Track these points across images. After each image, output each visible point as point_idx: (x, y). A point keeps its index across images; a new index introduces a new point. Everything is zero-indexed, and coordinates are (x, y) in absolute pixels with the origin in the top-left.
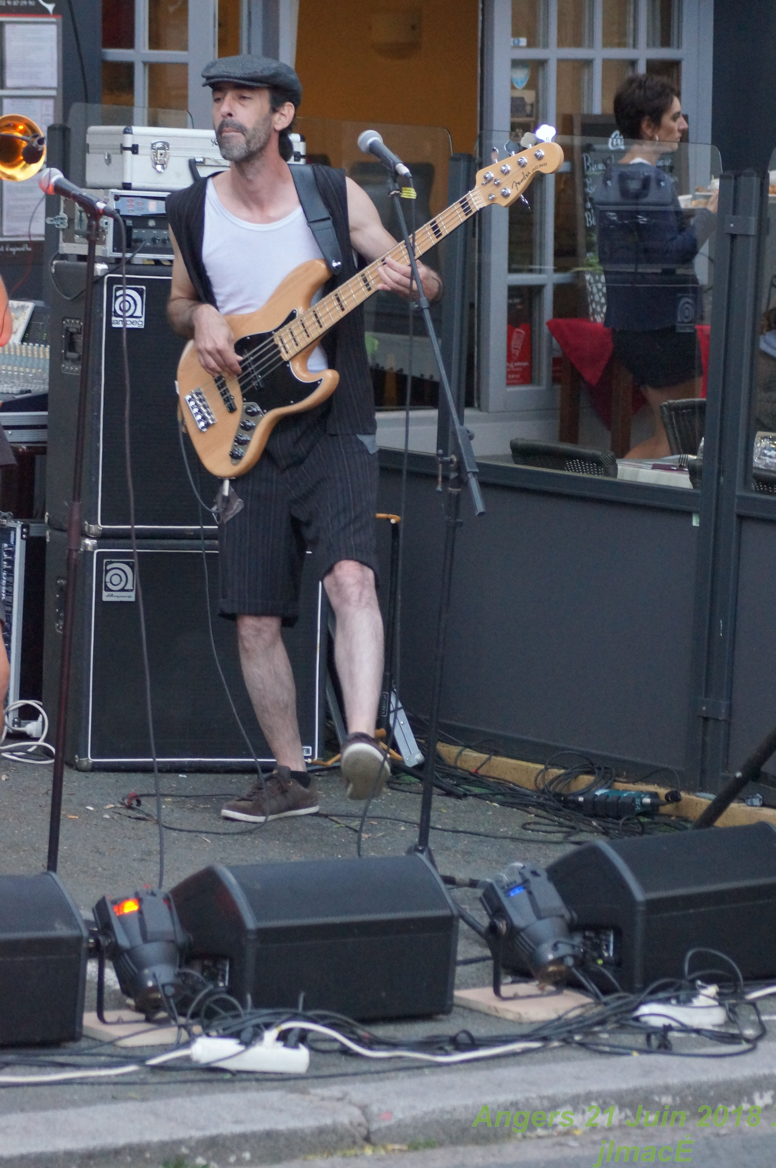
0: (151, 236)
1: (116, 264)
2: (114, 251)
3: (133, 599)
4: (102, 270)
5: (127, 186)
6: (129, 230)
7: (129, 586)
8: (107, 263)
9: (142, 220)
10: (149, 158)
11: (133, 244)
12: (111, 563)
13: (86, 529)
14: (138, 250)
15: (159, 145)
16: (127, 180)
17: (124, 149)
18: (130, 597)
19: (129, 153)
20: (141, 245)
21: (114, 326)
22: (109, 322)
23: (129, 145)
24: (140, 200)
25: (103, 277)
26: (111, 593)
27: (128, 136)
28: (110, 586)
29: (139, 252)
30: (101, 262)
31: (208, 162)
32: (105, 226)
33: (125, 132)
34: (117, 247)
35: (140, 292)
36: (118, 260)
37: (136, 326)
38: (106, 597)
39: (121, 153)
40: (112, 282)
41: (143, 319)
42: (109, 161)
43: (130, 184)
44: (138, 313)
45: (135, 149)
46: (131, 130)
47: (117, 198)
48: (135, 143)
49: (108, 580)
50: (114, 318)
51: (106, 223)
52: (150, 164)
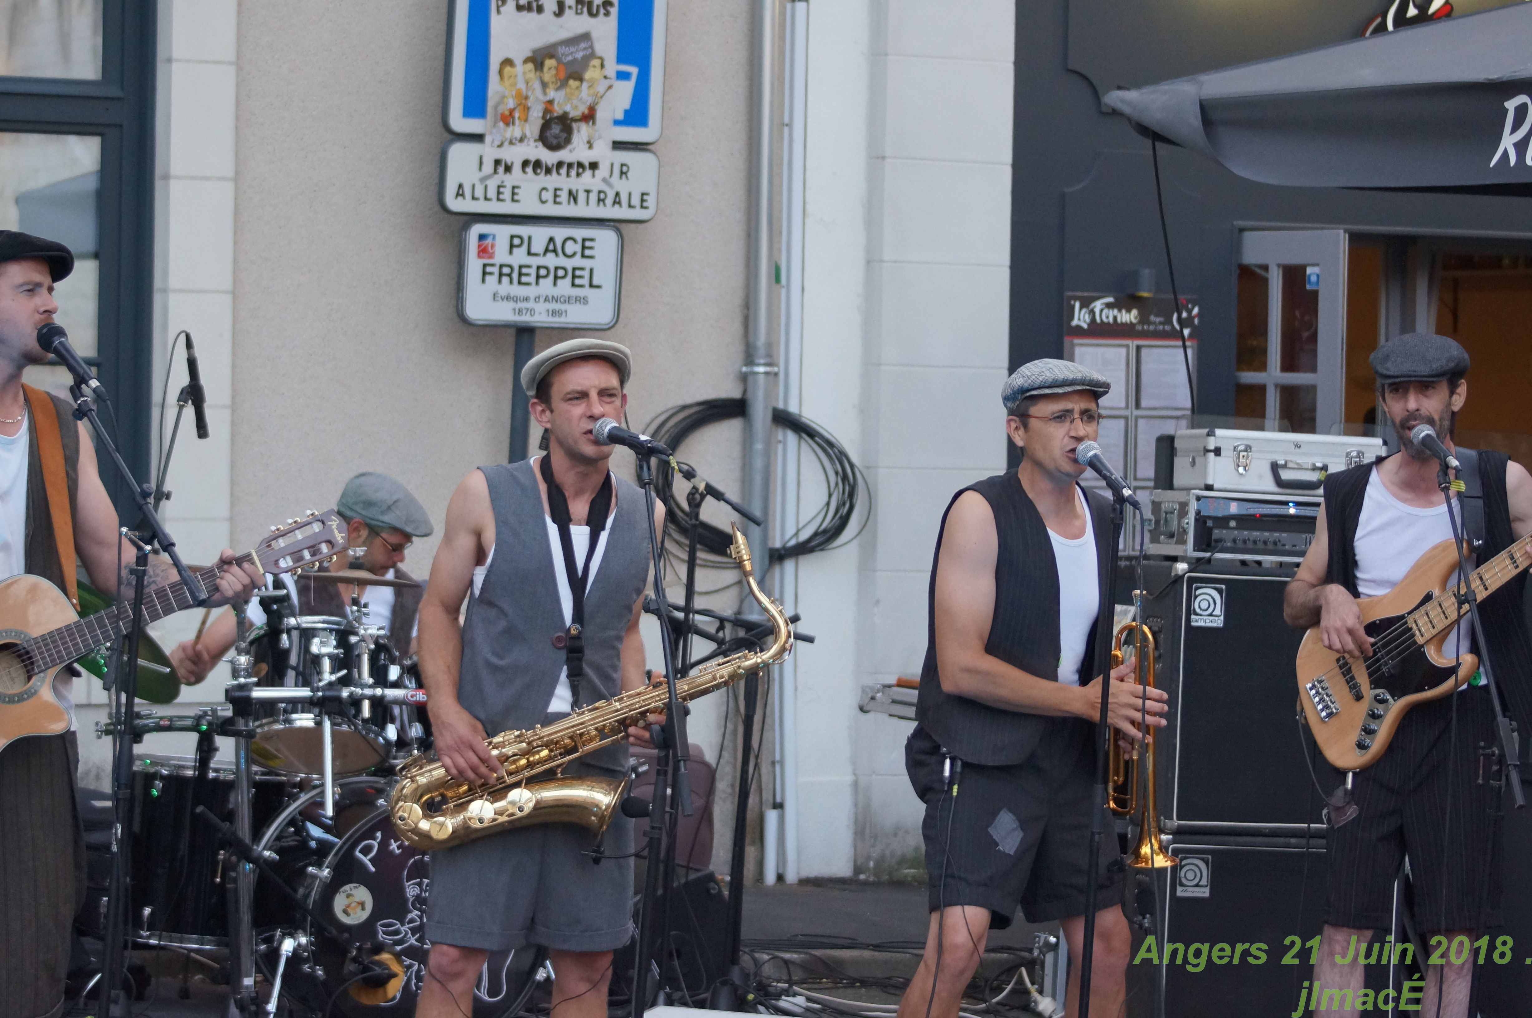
0: (1233, 536)
1: (1196, 564)
2: (1194, 550)
3: (1207, 895)
4: (1183, 570)
5: (1209, 488)
6: (1210, 531)
7: (1204, 882)
8: (1187, 563)
9: (1223, 521)
10: (1231, 459)
11: (1213, 544)
12: (1186, 858)
13: (1162, 825)
14: (1217, 550)
15: (1242, 448)
16: (1210, 482)
17: (1207, 451)
18: (1205, 893)
19: (1212, 455)
20: (1220, 545)
21: (1193, 624)
22: (1188, 620)
23: (1211, 447)
24: (1222, 501)
25: (1184, 575)
26: (1185, 888)
27: (1211, 439)
28: (1184, 881)
29: (1218, 552)
30: (1182, 562)
31: (1290, 465)
32: (1186, 526)
33: (1208, 435)
34: (1197, 547)
35: (1220, 591)
36: (1199, 560)
37: (1215, 625)
38: (1180, 892)
39: (1205, 455)
40: (1191, 581)
41: (1222, 618)
42: (1193, 463)
43: (1212, 486)
44: (1217, 612)
45: (1217, 451)
46: (1214, 432)
47: (1198, 499)
48: (1218, 445)
49: (1182, 874)
50: (1193, 617)
51: (1187, 523)
52: (1232, 466)
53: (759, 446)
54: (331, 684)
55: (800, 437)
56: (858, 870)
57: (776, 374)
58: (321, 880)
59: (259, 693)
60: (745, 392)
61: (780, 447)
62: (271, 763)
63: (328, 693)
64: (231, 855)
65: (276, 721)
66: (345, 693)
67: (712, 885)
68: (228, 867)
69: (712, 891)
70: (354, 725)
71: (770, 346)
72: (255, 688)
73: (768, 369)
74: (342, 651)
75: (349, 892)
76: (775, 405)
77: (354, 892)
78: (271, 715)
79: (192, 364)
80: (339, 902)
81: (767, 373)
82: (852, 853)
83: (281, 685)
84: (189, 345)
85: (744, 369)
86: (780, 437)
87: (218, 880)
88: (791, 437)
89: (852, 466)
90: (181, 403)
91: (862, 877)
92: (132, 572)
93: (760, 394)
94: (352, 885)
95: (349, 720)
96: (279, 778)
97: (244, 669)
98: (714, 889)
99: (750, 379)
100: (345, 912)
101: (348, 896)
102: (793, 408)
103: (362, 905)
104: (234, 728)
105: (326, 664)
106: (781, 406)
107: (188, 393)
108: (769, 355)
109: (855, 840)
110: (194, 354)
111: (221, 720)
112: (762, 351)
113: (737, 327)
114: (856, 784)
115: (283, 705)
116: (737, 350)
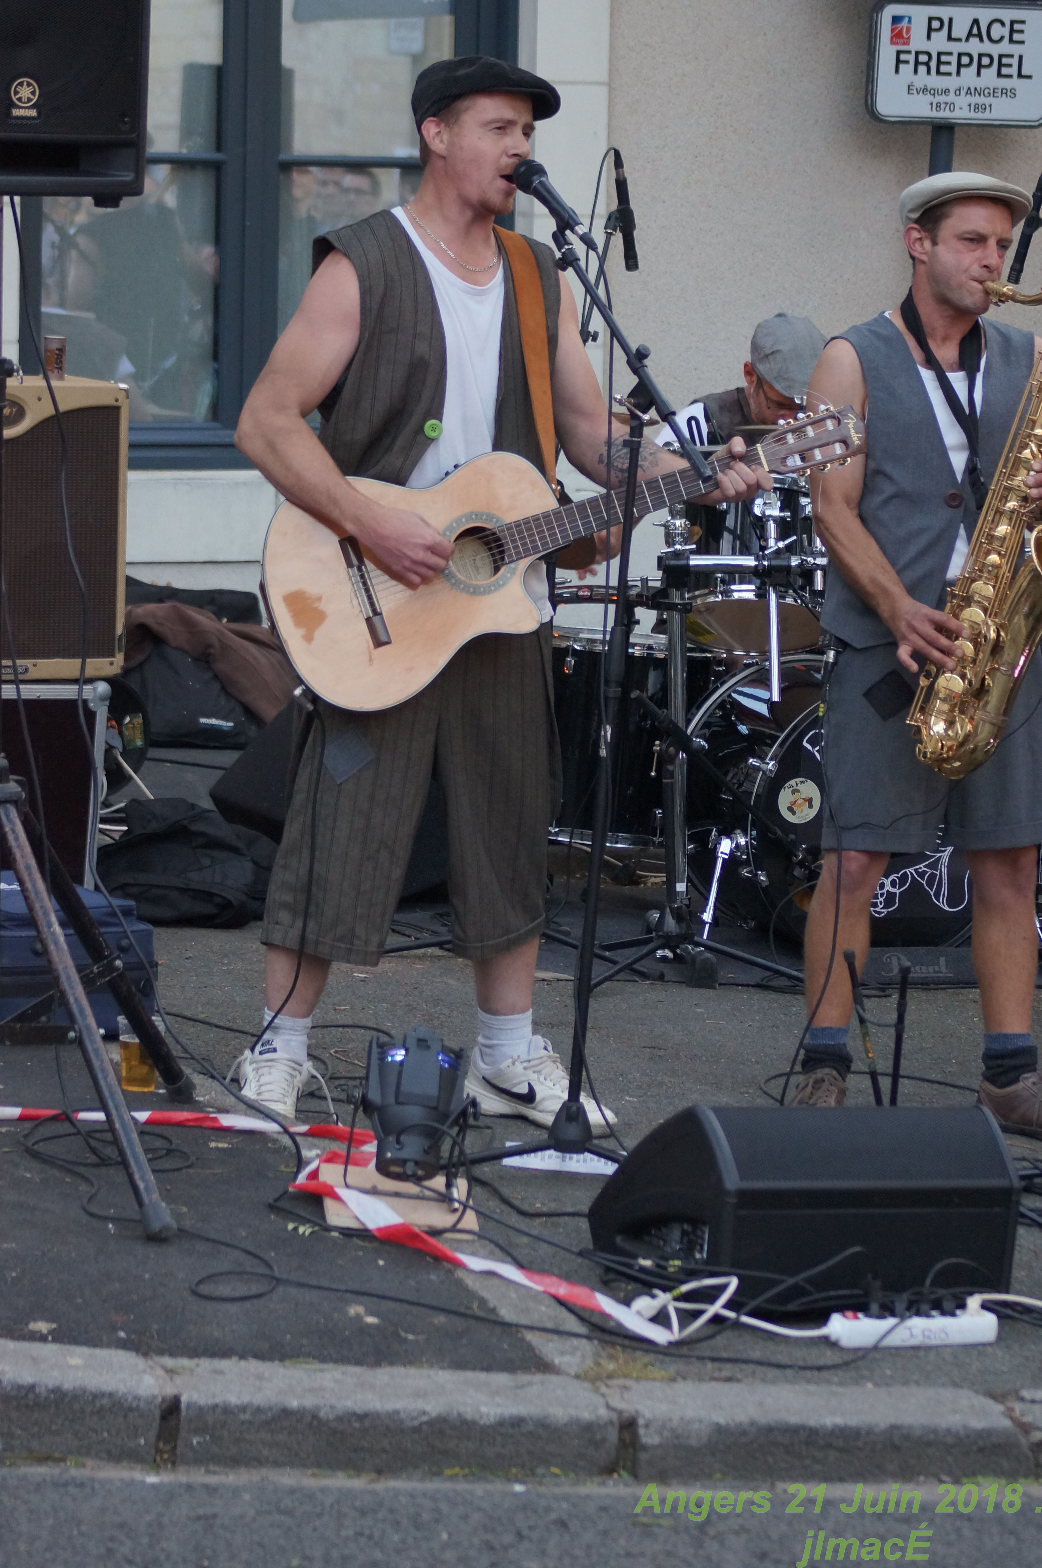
54: (778, 551)
58: (764, 773)
59: (696, 561)
62: (701, 639)
63: (775, 563)
64: (668, 747)
65: (714, 593)
66: (795, 562)
68: (665, 760)
70: (801, 597)
72: (692, 557)
74: (789, 514)
75: (795, 787)
77: (800, 787)
78: (706, 586)
79: (621, 186)
80: (785, 799)
83: (717, 552)
84: (618, 163)
87: (653, 774)
90: (609, 231)
92: (626, 443)
94: (798, 780)
95: (795, 591)
96: (704, 655)
97: (682, 534)
100: (791, 810)
101: (793, 792)
103: (810, 801)
104: (666, 601)
105: (772, 527)
107: (617, 218)
110: (623, 174)
111: (651, 592)
115: (720, 575)
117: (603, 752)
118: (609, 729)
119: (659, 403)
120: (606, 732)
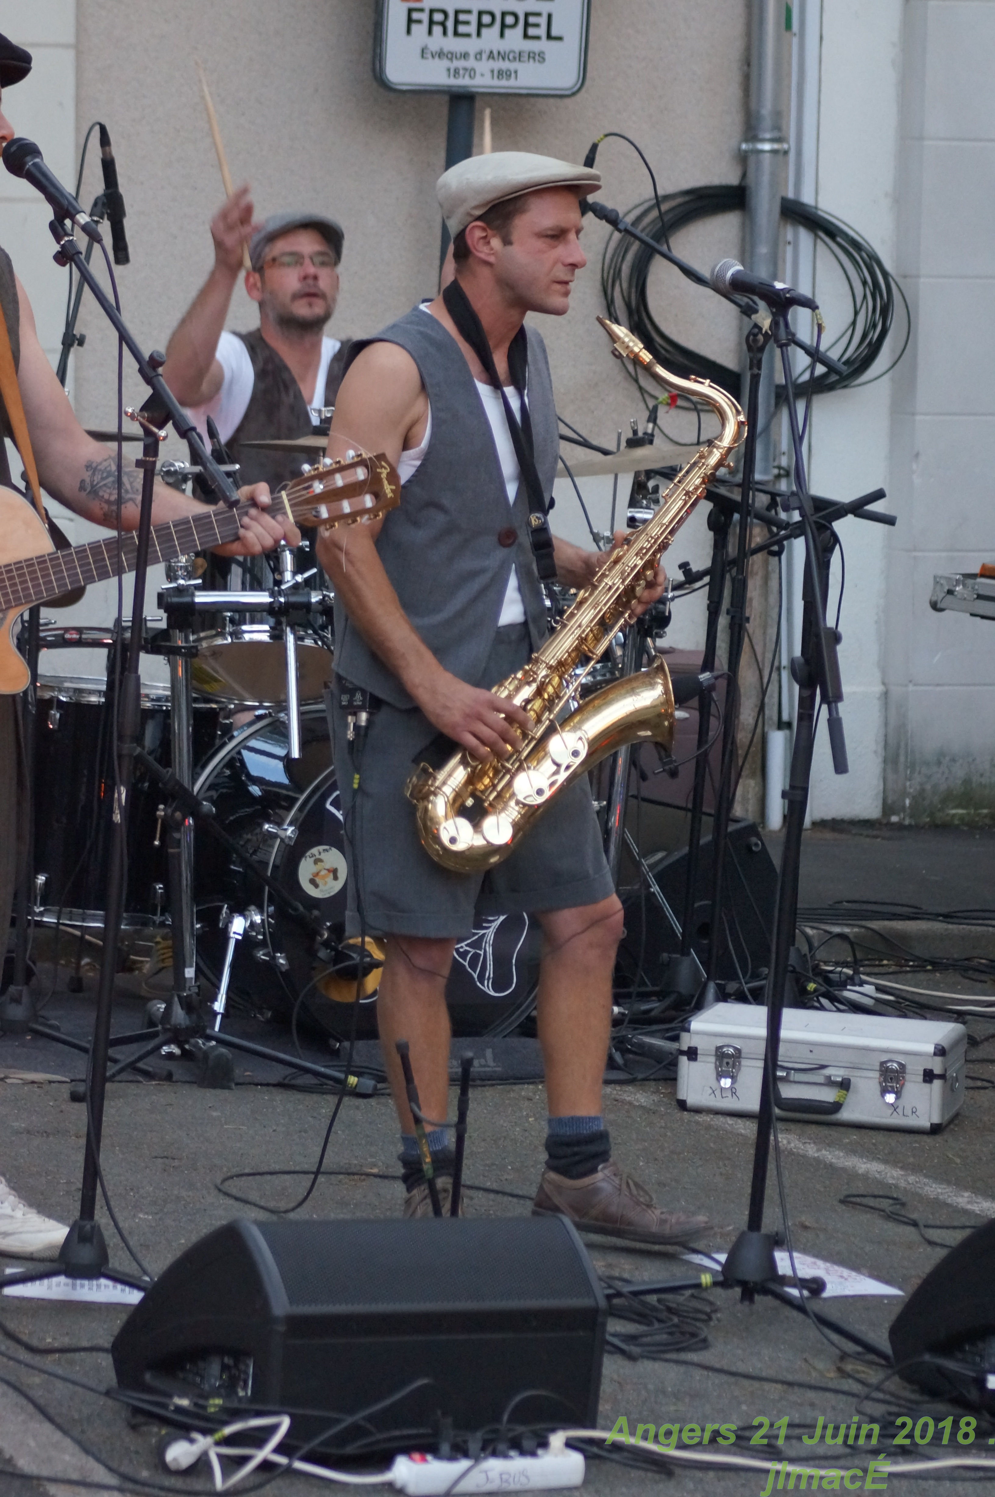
53: (763, 250)
54: (296, 586)
55: (816, 236)
56: (888, 809)
57: (786, 153)
58: (282, 840)
59: (202, 598)
60: (744, 175)
61: (789, 249)
62: (207, 687)
63: (293, 599)
64: (174, 811)
65: (222, 635)
66: (315, 598)
67: (754, 840)
68: (170, 826)
69: (754, 848)
70: (322, 638)
71: (778, 115)
72: (197, 593)
73: (776, 146)
74: (307, 543)
75: (318, 856)
76: (784, 194)
77: (323, 856)
78: (212, 627)
79: (109, 167)
80: (306, 869)
81: (774, 152)
82: (881, 787)
83: (225, 588)
84: (105, 140)
85: (744, 146)
86: (789, 235)
87: (157, 843)
88: (805, 237)
89: (885, 274)
90: (96, 218)
91: (894, 819)
92: (139, 463)
93: (765, 179)
94: (321, 848)
95: (315, 632)
96: (208, 706)
97: (185, 568)
98: (756, 845)
99: (752, 159)
100: (313, 882)
101: (317, 861)
102: (807, 198)
103: (334, 872)
104: (168, 644)
105: (288, 558)
106: (791, 195)
107: (104, 204)
108: (777, 127)
109: (884, 770)
110: (110, 153)
111: (151, 634)
112: (767, 122)
113: (733, 91)
114: (886, 694)
115: (229, 614)
116: (734, 121)
117: (117, 818)
118: (123, 791)
119: (177, 417)
120: (120, 794)
